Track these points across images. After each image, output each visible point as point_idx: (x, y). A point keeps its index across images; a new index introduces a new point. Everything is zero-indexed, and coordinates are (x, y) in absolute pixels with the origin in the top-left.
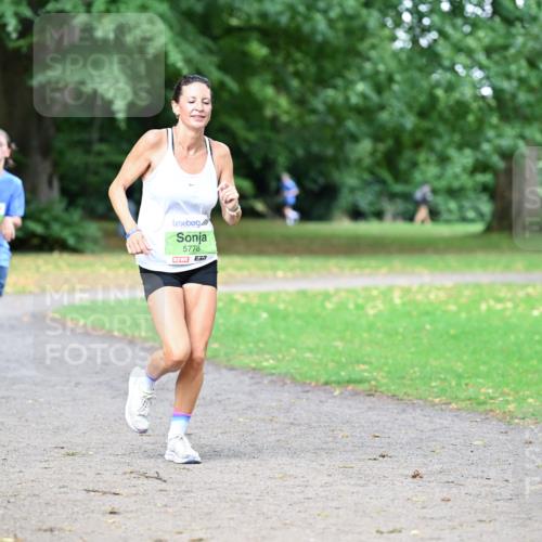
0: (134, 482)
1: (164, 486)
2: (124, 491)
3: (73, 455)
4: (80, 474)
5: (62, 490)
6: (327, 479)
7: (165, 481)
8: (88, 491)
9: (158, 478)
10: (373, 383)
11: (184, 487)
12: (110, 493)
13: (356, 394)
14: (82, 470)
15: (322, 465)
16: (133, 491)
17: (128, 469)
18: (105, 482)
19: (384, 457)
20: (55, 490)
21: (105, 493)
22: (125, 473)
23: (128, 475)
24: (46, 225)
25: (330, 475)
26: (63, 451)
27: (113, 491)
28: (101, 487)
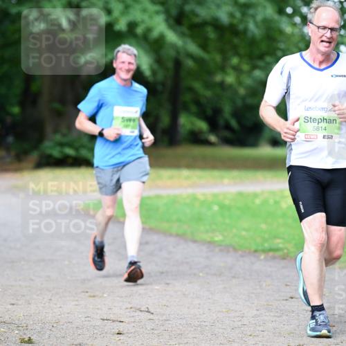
0: (133, 314)
1: (152, 316)
2: (126, 320)
3: (94, 296)
4: (98, 309)
5: (87, 319)
6: (255, 312)
7: (152, 314)
8: (103, 320)
9: (148, 312)
10: (285, 251)
11: (164, 318)
12: (117, 321)
13: (274, 258)
14: (99, 306)
15: (253, 303)
16: (133, 320)
17: (130, 306)
18: (114, 314)
19: (292, 298)
20: (83, 319)
21: (114, 321)
22: (127, 308)
23: (128, 310)
24: (77, 149)
25: (258, 310)
26: (87, 294)
27: (119, 320)
28: (112, 317)
